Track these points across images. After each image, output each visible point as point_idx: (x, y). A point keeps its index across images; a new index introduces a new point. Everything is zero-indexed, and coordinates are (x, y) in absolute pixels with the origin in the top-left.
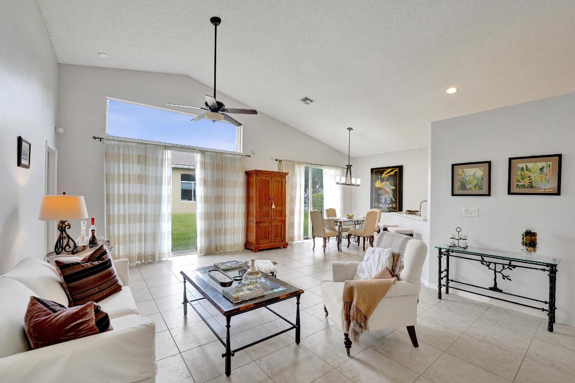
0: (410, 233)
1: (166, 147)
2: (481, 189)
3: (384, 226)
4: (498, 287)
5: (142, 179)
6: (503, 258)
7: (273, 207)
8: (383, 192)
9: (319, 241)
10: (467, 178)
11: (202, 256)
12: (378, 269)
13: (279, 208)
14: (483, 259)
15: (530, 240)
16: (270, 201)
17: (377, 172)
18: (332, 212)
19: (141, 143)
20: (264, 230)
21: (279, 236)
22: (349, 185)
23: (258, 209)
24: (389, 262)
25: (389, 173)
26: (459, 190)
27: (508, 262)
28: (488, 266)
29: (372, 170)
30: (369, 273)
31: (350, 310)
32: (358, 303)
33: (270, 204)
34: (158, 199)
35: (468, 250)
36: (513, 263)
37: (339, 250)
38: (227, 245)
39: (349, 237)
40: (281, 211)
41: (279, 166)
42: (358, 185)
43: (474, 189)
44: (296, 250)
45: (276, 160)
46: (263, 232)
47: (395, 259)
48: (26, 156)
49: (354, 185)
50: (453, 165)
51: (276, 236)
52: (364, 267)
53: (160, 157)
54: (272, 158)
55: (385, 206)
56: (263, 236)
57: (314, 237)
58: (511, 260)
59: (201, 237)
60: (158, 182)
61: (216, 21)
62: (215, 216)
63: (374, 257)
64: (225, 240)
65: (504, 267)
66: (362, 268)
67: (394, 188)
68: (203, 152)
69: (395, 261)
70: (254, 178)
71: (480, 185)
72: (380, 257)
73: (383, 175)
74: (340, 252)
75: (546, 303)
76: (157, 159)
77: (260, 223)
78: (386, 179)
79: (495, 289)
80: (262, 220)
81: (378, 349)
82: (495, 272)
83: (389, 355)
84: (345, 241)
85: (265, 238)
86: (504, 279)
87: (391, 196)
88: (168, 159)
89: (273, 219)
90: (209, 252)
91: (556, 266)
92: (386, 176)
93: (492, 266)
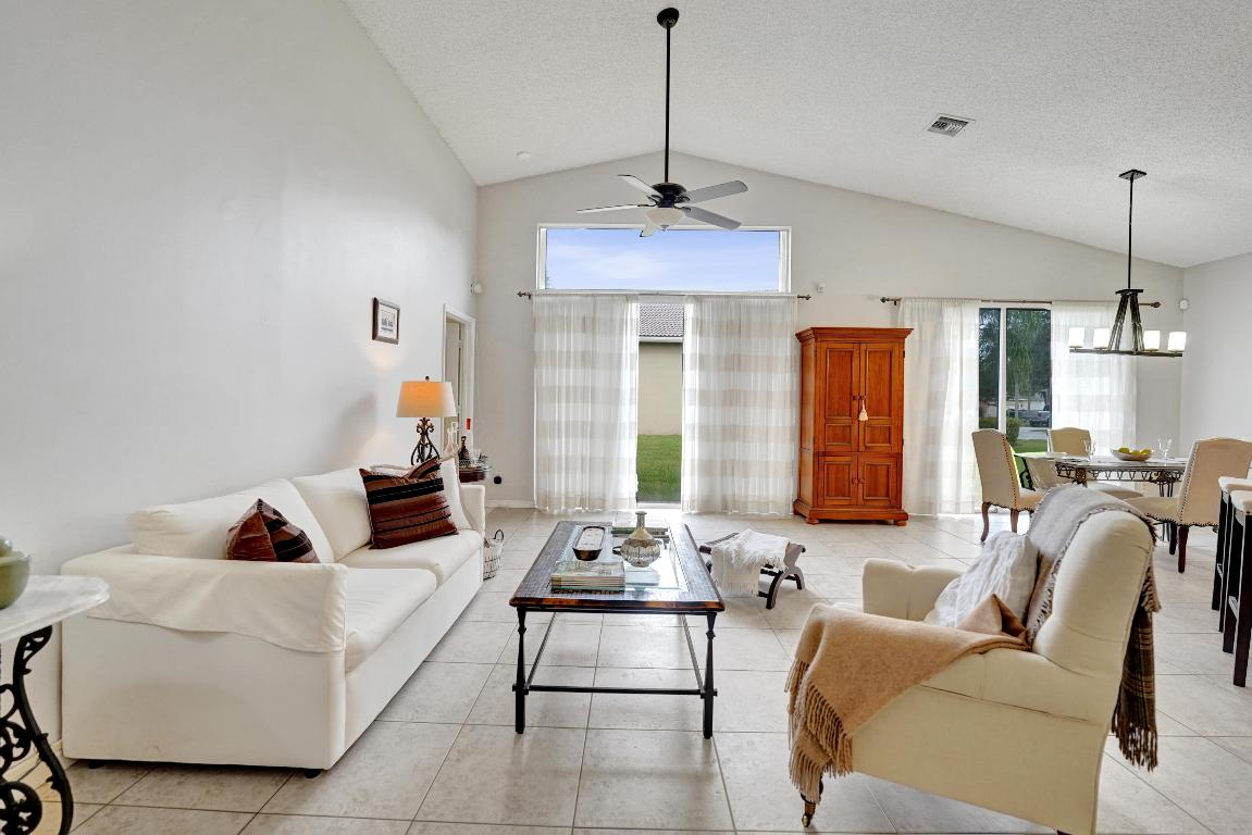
1: (629, 297)
5: (587, 360)
7: (864, 416)
11: (695, 514)
13: (883, 421)
16: (855, 403)
19: (587, 296)
20: (836, 473)
21: (882, 490)
22: (1136, 353)
23: (822, 421)
33: (855, 411)
34: (614, 396)
38: (750, 499)
41: (894, 314)
45: (883, 300)
46: (832, 477)
48: (391, 325)
49: (1156, 354)
51: (873, 490)
53: (617, 317)
54: (871, 298)
56: (833, 486)
59: (692, 474)
60: (615, 362)
61: (668, 17)
62: (725, 434)
64: (747, 488)
68: (698, 299)
70: (813, 346)
76: (612, 320)
77: (825, 454)
80: (829, 449)
85: (840, 493)
88: (631, 320)
89: (862, 448)
90: (710, 508)
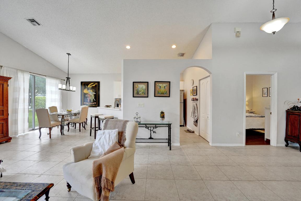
0: (112, 117)
2: (145, 94)
3: (95, 115)
4: (152, 137)
6: (153, 124)
8: (88, 96)
9: (45, 131)
10: (139, 89)
12: (110, 144)
14: (146, 126)
15: (163, 115)
17: (85, 84)
18: (54, 109)
22: (69, 90)
24: (116, 138)
25: (92, 85)
26: (136, 94)
27: (154, 126)
28: (148, 129)
29: (82, 83)
30: (102, 148)
31: (100, 183)
32: (106, 175)
35: (141, 123)
36: (157, 126)
37: (62, 135)
39: (68, 125)
40: (3, 111)
42: (74, 91)
43: (142, 94)
44: (20, 141)
47: (120, 135)
49: (71, 91)
50: (133, 82)
52: (98, 144)
55: (90, 104)
57: (40, 129)
58: (156, 124)
63: (105, 137)
65: (153, 128)
66: (96, 145)
67: (95, 93)
69: (120, 137)
71: (144, 92)
72: (110, 136)
73: (89, 86)
74: (63, 136)
75: (167, 139)
78: (90, 88)
79: (151, 138)
81: (116, 198)
82: (151, 130)
83: (124, 198)
84: (66, 128)
86: (154, 133)
87: (94, 98)
91: (170, 124)
92: (91, 86)
93: (150, 128)
